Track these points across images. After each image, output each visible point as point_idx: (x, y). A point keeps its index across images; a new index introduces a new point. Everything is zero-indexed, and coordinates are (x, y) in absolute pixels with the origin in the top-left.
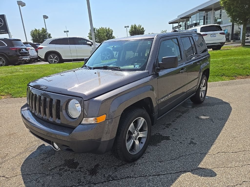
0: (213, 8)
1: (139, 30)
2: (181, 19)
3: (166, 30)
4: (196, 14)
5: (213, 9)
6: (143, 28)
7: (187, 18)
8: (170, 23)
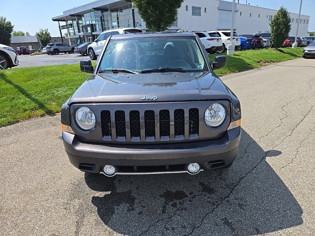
0: (109, 8)
1: (4, 25)
2: (71, 16)
3: (47, 29)
4: (90, 13)
5: (109, 10)
6: (10, 23)
7: (79, 16)
8: (54, 20)
